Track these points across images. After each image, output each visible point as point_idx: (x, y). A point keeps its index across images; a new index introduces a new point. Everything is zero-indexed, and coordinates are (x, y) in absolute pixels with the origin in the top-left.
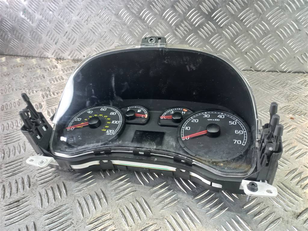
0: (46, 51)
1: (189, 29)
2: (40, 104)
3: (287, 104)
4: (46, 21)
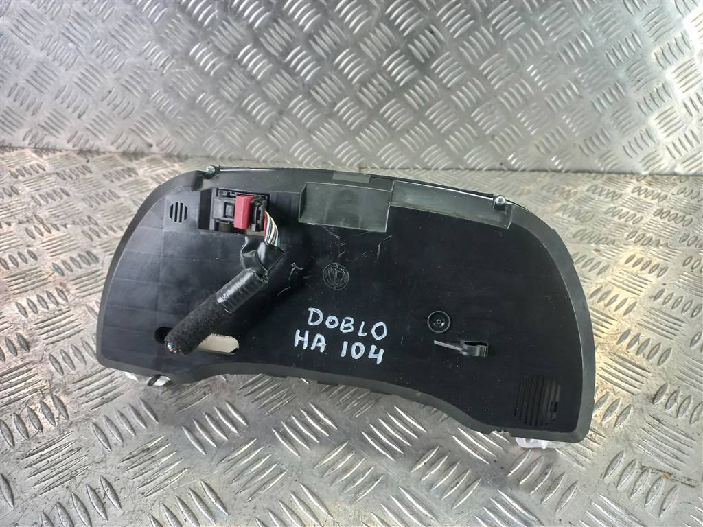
0: (52, 134)
1: (388, 91)
2: (88, 253)
4: (56, 64)
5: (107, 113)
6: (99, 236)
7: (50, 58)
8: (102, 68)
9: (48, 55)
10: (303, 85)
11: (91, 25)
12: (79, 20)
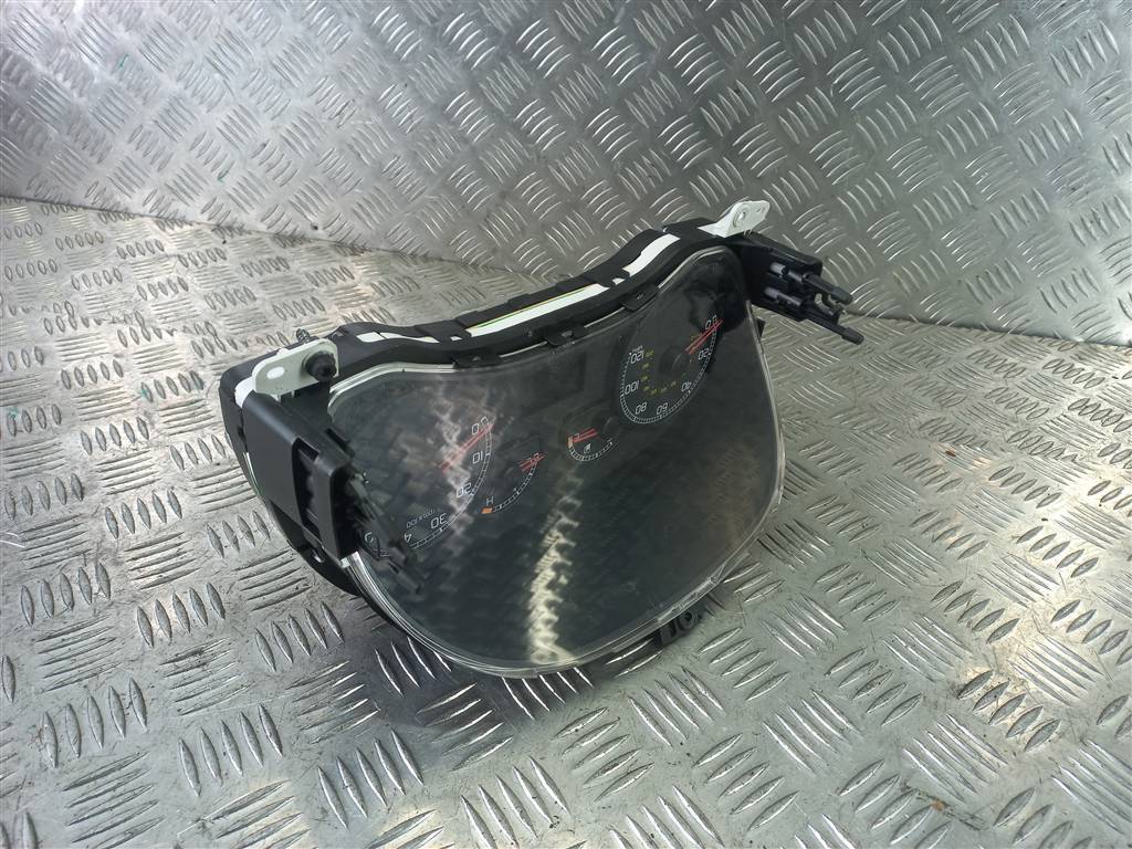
0: (181, 199)
1: (664, 175)
2: (193, 374)
3: (939, 415)
4: (196, 101)
5: (258, 175)
6: (213, 353)
7: (188, 93)
8: (257, 112)
9: (186, 88)
10: (539, 157)
11: (246, 50)
12: (231, 43)
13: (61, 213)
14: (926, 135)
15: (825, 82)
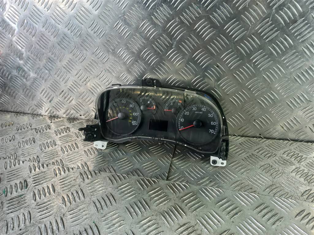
0: (39, 108)
2: (25, 181)
4: (41, 79)
5: (62, 100)
6: (35, 170)
8: (60, 82)
9: (38, 76)
11: (55, 63)
12: (50, 61)
13: (4, 115)
14: (289, 77)
15: (250, 62)
